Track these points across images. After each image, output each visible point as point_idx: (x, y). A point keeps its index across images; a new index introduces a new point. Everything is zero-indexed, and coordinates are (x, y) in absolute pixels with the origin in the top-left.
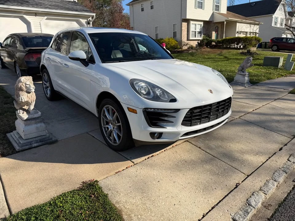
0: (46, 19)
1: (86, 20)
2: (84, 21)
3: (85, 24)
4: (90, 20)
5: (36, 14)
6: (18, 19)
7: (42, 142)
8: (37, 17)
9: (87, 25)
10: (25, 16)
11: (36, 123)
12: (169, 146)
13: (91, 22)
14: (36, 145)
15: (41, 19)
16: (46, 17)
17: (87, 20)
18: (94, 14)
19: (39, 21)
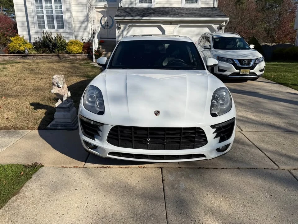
0: (179, 27)
1: (218, 25)
2: (215, 26)
3: (217, 30)
4: (222, 25)
5: (171, 23)
6: (157, 28)
7: (66, 127)
8: (172, 25)
9: (219, 30)
10: (162, 25)
11: (65, 111)
12: (134, 165)
13: (224, 27)
14: (60, 128)
15: (174, 27)
16: (179, 25)
17: (220, 25)
18: (228, 19)
19: (172, 29)
